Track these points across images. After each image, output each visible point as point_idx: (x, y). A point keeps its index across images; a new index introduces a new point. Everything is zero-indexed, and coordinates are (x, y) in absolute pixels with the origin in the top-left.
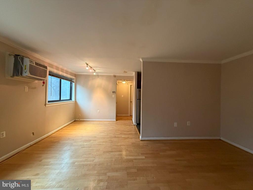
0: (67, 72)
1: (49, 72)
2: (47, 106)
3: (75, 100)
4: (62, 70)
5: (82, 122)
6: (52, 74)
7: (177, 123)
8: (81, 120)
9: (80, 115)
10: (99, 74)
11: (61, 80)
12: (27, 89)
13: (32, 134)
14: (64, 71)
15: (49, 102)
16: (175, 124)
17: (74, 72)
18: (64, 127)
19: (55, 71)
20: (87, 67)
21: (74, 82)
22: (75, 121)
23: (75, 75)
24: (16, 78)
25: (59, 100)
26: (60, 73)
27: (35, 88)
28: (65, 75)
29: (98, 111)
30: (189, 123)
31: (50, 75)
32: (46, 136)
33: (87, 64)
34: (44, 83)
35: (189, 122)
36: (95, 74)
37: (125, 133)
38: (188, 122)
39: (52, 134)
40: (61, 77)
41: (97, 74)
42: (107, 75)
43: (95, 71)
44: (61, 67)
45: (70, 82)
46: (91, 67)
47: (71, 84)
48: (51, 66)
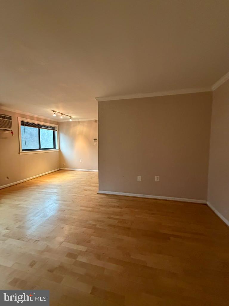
0: (45, 121)
1: (21, 122)
2: (21, 154)
3: (59, 149)
4: (39, 119)
5: (65, 171)
6: (24, 124)
7: (140, 177)
8: (65, 169)
10: (80, 120)
13: (6, 178)
15: (23, 150)
16: (139, 179)
17: (55, 120)
18: (44, 175)
20: (54, 113)
21: (56, 130)
22: (60, 170)
23: (58, 123)
25: (38, 148)
26: (36, 122)
28: (42, 123)
29: (81, 160)
30: (157, 178)
31: (22, 125)
32: (23, 181)
33: (54, 111)
34: (12, 133)
35: (158, 176)
36: (71, 120)
37: (93, 184)
38: (156, 176)
39: (29, 179)
40: (38, 126)
41: (77, 120)
42: (87, 120)
43: (71, 117)
44: (36, 116)
45: (52, 131)
46: (62, 114)
47: (54, 132)
48: (23, 116)
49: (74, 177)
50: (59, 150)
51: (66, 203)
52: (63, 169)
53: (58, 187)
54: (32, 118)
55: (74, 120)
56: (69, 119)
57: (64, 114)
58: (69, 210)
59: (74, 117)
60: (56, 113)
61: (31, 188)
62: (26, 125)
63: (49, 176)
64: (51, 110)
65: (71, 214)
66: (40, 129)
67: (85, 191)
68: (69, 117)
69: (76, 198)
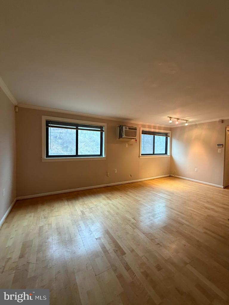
0: (160, 128)
1: (142, 131)
2: (140, 157)
3: (171, 154)
4: (155, 127)
5: (176, 178)
6: (144, 133)
8: (176, 176)
9: (175, 170)
10: (197, 123)
11: (154, 136)
12: (127, 146)
13: (130, 176)
14: (157, 128)
15: (142, 155)
17: (169, 127)
19: (147, 129)
20: (170, 120)
21: (169, 136)
22: (170, 176)
23: (171, 129)
24: (121, 139)
25: (152, 153)
26: (153, 130)
27: (132, 145)
28: (157, 131)
29: (196, 169)
31: (143, 133)
33: (170, 118)
34: (136, 140)
36: (186, 124)
40: (154, 134)
41: (193, 123)
42: (207, 122)
43: (187, 121)
44: (153, 125)
45: (165, 137)
46: (178, 119)
47: (167, 139)
48: (144, 126)
49: (188, 188)
50: (171, 156)
51: (184, 216)
52: (173, 176)
53: (171, 195)
54: (149, 127)
55: (190, 124)
56: (184, 123)
57: (180, 119)
58: (188, 226)
59: (190, 120)
60: (173, 119)
61: (147, 189)
62: (145, 134)
63: (160, 180)
64: (168, 117)
65: (192, 233)
66: (155, 136)
67: (206, 208)
68: (185, 121)
69: (196, 215)
